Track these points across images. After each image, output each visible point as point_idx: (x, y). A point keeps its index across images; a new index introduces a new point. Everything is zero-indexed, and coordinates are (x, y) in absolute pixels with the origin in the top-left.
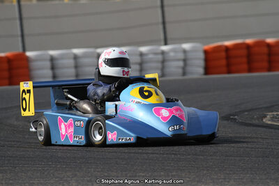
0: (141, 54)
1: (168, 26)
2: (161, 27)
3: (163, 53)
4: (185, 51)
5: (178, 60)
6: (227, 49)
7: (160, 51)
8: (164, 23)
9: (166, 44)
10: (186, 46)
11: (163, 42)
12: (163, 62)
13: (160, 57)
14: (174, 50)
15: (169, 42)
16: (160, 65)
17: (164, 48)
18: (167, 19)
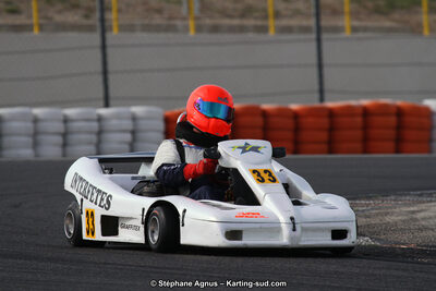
0: (66, 120)
1: (111, 77)
2: (100, 79)
3: (100, 119)
4: (134, 118)
5: (124, 131)
7: (96, 117)
8: (105, 73)
9: (107, 105)
10: (138, 110)
11: (102, 103)
12: (100, 133)
13: (95, 125)
14: (118, 117)
15: (111, 102)
16: (94, 138)
17: (103, 111)
18: (111, 67)
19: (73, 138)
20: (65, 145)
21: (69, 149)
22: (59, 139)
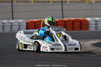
0: (3, 23)
1: (14, 13)
2: (11, 13)
3: (11, 23)
4: (19, 23)
5: (17, 26)
6: (35, 22)
7: (10, 22)
8: (12, 12)
9: (13, 20)
10: (20, 21)
11: (12, 19)
12: (11, 26)
13: (10, 24)
14: (15, 22)
15: (14, 19)
16: (10, 27)
17: (12, 21)
18: (14, 11)
19: (5, 27)
20: (3, 29)
21: (4, 30)
22: (2, 28)
